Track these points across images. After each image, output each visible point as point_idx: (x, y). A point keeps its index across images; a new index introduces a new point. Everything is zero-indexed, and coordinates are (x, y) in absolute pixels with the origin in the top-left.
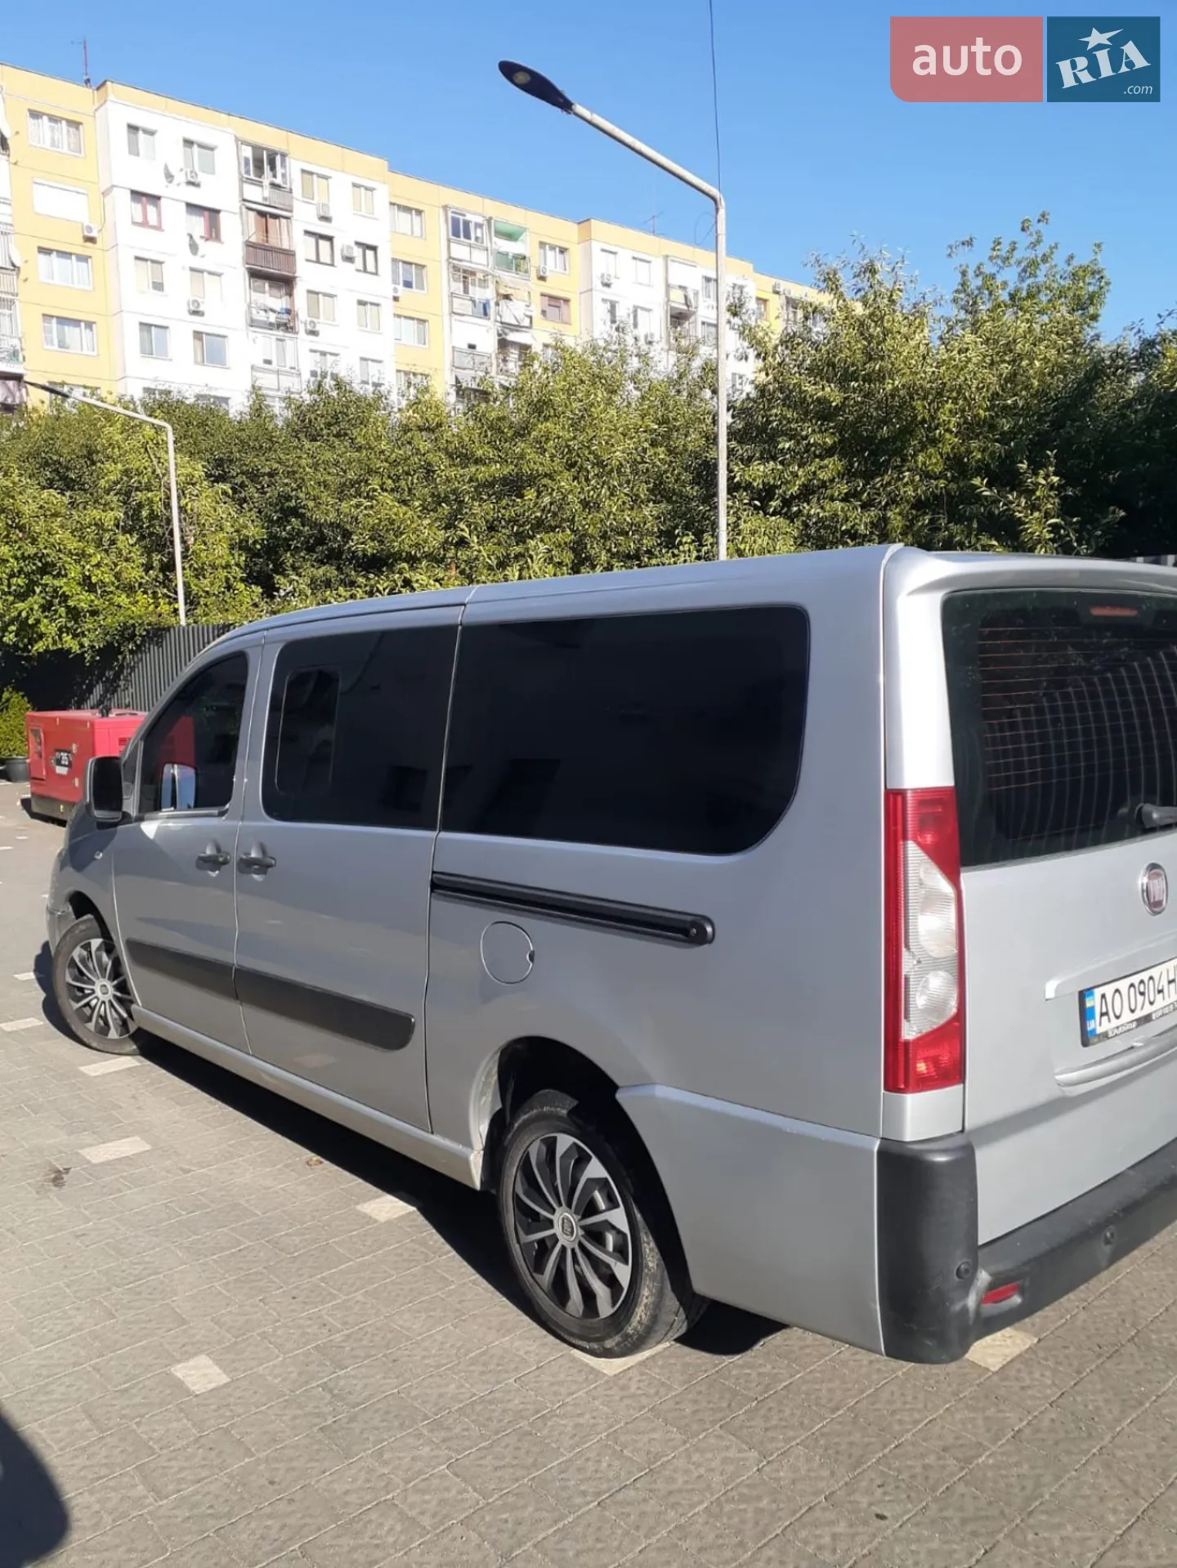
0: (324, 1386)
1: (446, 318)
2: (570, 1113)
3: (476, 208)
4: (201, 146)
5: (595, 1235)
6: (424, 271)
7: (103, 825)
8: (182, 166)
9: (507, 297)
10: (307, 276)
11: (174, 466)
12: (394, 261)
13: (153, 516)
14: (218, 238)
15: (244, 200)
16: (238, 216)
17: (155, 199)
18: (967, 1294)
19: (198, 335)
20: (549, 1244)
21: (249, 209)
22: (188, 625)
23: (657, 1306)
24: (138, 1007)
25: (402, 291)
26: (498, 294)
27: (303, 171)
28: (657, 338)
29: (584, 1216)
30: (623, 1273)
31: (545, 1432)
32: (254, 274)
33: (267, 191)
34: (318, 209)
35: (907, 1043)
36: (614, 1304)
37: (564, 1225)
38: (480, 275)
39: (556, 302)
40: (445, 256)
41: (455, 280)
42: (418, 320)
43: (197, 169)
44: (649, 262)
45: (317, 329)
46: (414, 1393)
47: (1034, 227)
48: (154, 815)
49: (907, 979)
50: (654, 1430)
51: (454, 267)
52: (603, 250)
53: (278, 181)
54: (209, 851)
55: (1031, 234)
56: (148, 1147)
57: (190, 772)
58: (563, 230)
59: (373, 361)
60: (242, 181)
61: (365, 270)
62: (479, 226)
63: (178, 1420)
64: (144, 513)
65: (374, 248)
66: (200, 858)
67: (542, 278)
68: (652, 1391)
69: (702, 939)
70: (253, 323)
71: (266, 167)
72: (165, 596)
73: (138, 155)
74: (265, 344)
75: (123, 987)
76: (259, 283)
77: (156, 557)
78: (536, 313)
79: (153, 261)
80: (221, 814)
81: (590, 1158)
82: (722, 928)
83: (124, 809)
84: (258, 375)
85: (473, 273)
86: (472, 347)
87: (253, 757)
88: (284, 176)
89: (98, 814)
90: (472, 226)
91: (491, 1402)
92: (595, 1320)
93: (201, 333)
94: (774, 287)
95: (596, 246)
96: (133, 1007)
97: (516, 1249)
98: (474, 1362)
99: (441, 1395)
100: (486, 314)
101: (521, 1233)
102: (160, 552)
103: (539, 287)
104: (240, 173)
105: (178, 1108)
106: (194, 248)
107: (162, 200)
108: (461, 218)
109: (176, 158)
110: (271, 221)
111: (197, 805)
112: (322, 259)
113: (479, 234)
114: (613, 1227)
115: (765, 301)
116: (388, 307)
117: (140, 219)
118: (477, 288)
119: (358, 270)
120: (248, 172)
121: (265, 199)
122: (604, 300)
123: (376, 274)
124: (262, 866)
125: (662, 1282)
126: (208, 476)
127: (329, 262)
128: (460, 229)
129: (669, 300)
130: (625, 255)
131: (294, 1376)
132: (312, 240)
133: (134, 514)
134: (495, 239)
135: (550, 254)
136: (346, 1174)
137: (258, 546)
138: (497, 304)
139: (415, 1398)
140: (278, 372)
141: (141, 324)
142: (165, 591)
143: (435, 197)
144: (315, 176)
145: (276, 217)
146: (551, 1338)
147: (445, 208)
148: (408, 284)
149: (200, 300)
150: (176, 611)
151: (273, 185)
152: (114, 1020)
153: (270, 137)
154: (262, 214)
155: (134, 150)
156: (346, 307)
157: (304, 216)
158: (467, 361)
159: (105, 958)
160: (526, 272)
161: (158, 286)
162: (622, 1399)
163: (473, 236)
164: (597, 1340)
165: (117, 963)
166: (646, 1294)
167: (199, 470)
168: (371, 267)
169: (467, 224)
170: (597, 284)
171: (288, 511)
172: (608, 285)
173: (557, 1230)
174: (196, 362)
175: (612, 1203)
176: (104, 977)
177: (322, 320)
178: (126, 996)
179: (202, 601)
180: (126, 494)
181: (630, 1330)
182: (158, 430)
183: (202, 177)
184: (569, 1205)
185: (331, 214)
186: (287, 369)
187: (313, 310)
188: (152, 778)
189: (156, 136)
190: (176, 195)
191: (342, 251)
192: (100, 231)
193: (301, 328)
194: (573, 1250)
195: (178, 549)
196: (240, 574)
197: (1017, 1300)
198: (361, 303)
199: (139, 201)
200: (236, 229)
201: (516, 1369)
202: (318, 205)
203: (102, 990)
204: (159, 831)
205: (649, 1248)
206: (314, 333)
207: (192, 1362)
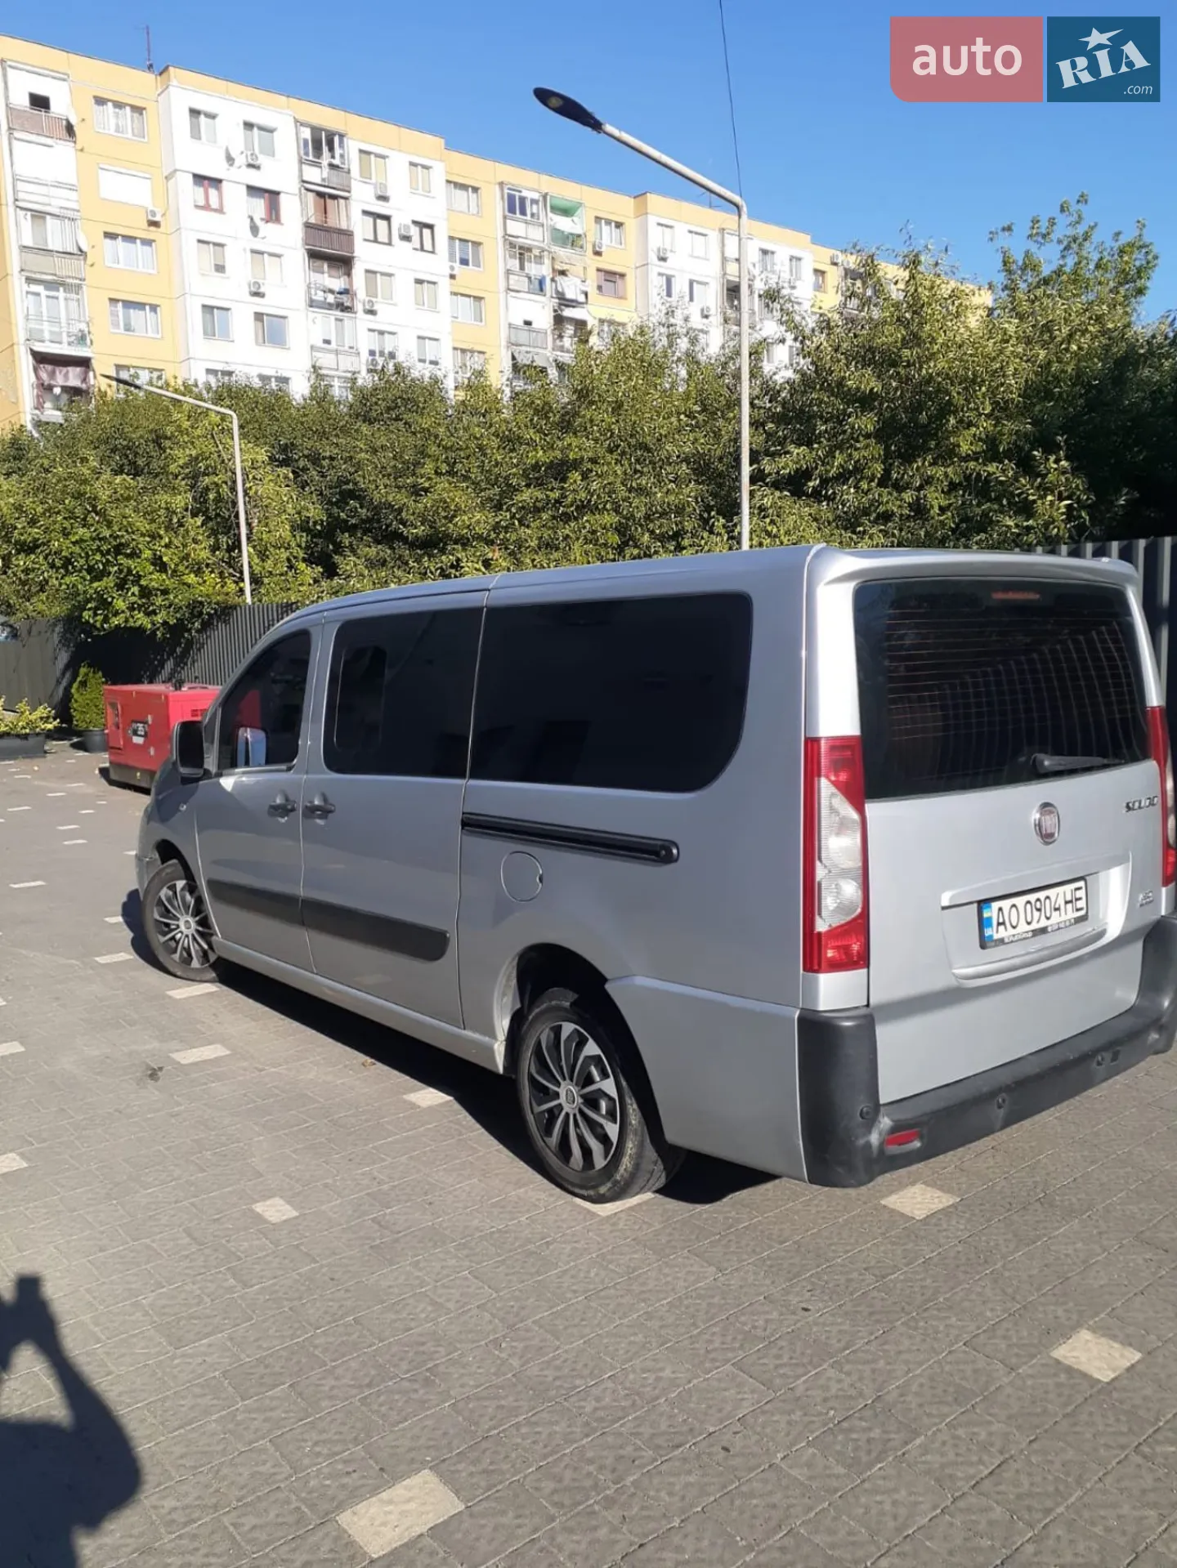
0: (373, 1220)
1: (502, 296)
2: (572, 1004)
3: (531, 183)
4: (261, 128)
5: (592, 1101)
6: (481, 248)
7: (186, 781)
8: (243, 149)
9: (563, 273)
10: (365, 255)
11: (240, 453)
12: (451, 238)
13: (219, 499)
14: (277, 220)
15: (304, 182)
16: (297, 198)
17: (216, 182)
18: (870, 1132)
19: (259, 316)
20: (556, 1112)
21: (308, 190)
22: (253, 603)
23: (639, 1156)
24: (218, 938)
25: (458, 269)
26: (554, 270)
27: (361, 151)
28: (713, 312)
29: (583, 1087)
30: (613, 1130)
31: (548, 1252)
32: (314, 255)
33: (326, 172)
34: (375, 188)
35: (819, 934)
36: (606, 1157)
37: (568, 1095)
38: (536, 252)
39: (611, 278)
40: (500, 233)
41: (511, 257)
42: (475, 297)
43: (257, 151)
44: (705, 235)
45: (375, 308)
46: (445, 1225)
47: (1074, 207)
48: (231, 771)
49: (820, 884)
50: (635, 1252)
51: (511, 244)
52: (659, 224)
53: (337, 161)
54: (278, 801)
55: (1071, 214)
56: (228, 1052)
57: (261, 735)
58: (620, 205)
59: (430, 339)
60: (301, 162)
61: (422, 249)
62: (534, 202)
63: (258, 1239)
64: (211, 496)
65: (431, 227)
66: (272, 807)
67: (598, 253)
68: (637, 1227)
69: (669, 859)
70: (312, 304)
71: (325, 148)
72: (231, 575)
73: (200, 139)
74: (323, 324)
75: (204, 922)
76: (318, 263)
77: (223, 539)
78: (592, 289)
79: (215, 244)
80: (289, 769)
81: (587, 1040)
82: (686, 852)
83: (206, 766)
84: (318, 355)
85: (529, 250)
86: (528, 323)
87: (316, 720)
88: (342, 156)
89: (184, 770)
90: (528, 203)
91: (506, 1232)
92: (591, 1172)
93: (262, 314)
94: (832, 258)
95: (652, 220)
96: (214, 938)
97: (530, 1118)
98: (494, 1205)
99: (466, 1227)
100: (541, 290)
101: (534, 1104)
102: (226, 534)
103: (594, 263)
104: (299, 153)
105: (253, 1023)
106: (254, 230)
107: (224, 183)
108: (517, 194)
109: (235, 138)
110: (329, 201)
111: (268, 762)
112: (380, 240)
113: (535, 210)
114: (606, 1095)
115: (823, 273)
116: (445, 285)
117: (202, 203)
118: (533, 265)
119: (415, 249)
120: (307, 154)
121: (323, 180)
122: (660, 274)
123: (433, 252)
124: (325, 812)
125: (643, 1136)
126: (272, 459)
127: (386, 241)
128: (515, 205)
129: (725, 274)
130: (681, 229)
131: (350, 1212)
132: (370, 220)
133: (201, 497)
134: (550, 215)
135: (606, 229)
136: (396, 1072)
137: (319, 527)
138: (553, 280)
139: (446, 1229)
140: (337, 352)
141: (204, 306)
142: (231, 570)
143: (490, 174)
144: (372, 157)
145: (334, 197)
146: (558, 1190)
147: (501, 184)
148: (464, 262)
149: (260, 281)
150: (242, 591)
151: (332, 166)
152: (196, 951)
153: (328, 117)
154: (320, 195)
155: (196, 134)
156: (403, 286)
157: (362, 196)
158: (523, 337)
159: (188, 897)
160: (582, 247)
161: (220, 268)
162: (611, 1232)
163: (528, 212)
164: (594, 1187)
165: (199, 901)
166: (630, 1147)
167: (262, 455)
168: (428, 246)
169: (523, 200)
170: (653, 258)
171: (346, 494)
172: (663, 259)
173: (562, 1100)
174: (257, 343)
175: (605, 1075)
176: (187, 913)
177: (379, 299)
178: (206, 930)
179: (266, 581)
180: (193, 478)
181: (618, 1178)
182: (224, 417)
183: (262, 160)
184: (571, 1080)
185: (388, 194)
186: (346, 348)
187: (372, 291)
188: (229, 740)
189: (217, 120)
190: (237, 178)
191: (399, 229)
192: (164, 215)
193: (359, 307)
194: (575, 1115)
195: (244, 530)
196: (301, 554)
197: (917, 1144)
198: (419, 282)
199: (201, 185)
200: (295, 211)
201: (528, 1211)
202: (375, 185)
203: (186, 926)
204: (236, 785)
205: (633, 1108)
206: (372, 312)
207: (268, 1202)
